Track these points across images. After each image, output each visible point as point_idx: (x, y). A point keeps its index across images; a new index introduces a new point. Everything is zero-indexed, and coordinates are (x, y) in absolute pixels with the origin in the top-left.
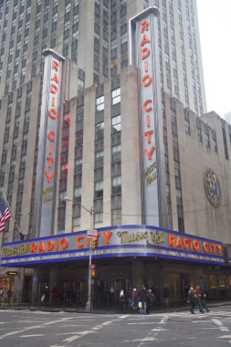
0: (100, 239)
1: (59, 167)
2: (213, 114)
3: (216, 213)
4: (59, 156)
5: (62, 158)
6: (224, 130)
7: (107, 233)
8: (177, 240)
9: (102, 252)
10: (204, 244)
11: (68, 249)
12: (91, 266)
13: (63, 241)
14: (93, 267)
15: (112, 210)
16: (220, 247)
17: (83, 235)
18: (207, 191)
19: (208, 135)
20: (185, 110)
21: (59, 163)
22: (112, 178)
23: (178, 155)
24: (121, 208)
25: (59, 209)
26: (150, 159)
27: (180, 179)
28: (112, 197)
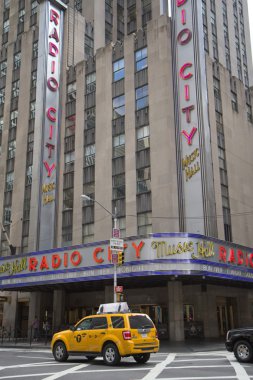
1: (63, 155)
4: (63, 141)
5: (66, 144)
8: (229, 254)
11: (82, 265)
13: (74, 255)
14: (119, 289)
15: (138, 214)
21: (63, 152)
22: (138, 171)
23: (223, 140)
24: (150, 211)
25: (64, 212)
26: (190, 144)
27: (226, 172)
28: (138, 196)
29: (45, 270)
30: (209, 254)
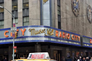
3: (76, 19)
7: (23, 30)
8: (59, 34)
9: (21, 40)
10: (72, 36)
12: (15, 48)
16: (79, 37)
17: (8, 31)
18: (73, 7)
24: (28, 16)
28: (23, 9)
30: (52, 34)
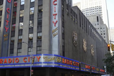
0: (35, 59)
1: (11, 25)
2: (76, 7)
4: (11, 20)
5: (13, 21)
6: (80, 14)
8: (65, 61)
10: (74, 62)
11: (19, 63)
12: (31, 71)
13: (17, 59)
14: (32, 71)
15: (37, 47)
16: (78, 64)
19: (74, 16)
20: (67, 5)
21: (11, 23)
22: (38, 33)
23: (64, 24)
24: (41, 46)
25: (11, 44)
26: (55, 26)
27: (64, 34)
28: (37, 41)
29: (6, 63)
30: (60, 61)
